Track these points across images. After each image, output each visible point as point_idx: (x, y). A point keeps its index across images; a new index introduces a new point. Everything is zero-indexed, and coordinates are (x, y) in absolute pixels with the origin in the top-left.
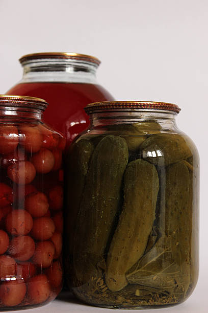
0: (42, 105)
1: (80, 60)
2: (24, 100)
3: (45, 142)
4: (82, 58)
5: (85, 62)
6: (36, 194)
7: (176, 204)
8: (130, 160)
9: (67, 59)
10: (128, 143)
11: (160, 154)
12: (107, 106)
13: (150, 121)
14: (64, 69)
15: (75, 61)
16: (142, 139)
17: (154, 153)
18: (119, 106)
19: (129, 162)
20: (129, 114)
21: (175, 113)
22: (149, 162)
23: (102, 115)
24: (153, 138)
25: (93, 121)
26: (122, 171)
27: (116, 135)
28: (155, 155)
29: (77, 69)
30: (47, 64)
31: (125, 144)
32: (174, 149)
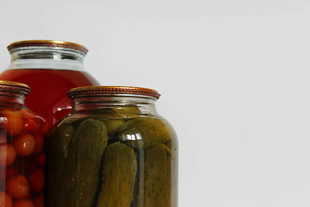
0: (24, 90)
1: (67, 47)
2: (6, 85)
3: (27, 125)
4: (68, 45)
5: (71, 50)
6: (17, 176)
7: (153, 185)
8: (110, 142)
9: (54, 46)
10: (107, 126)
11: (139, 137)
12: (87, 91)
13: (129, 106)
14: (51, 56)
15: (61, 48)
16: (121, 123)
17: (133, 136)
18: (99, 91)
19: (108, 145)
20: (108, 99)
21: (154, 98)
22: (127, 145)
23: (83, 100)
24: (131, 122)
25: (76, 106)
26: (101, 153)
27: (95, 119)
28: (134, 139)
29: (65, 57)
30: (34, 51)
31: (104, 127)
32: (151, 133)
